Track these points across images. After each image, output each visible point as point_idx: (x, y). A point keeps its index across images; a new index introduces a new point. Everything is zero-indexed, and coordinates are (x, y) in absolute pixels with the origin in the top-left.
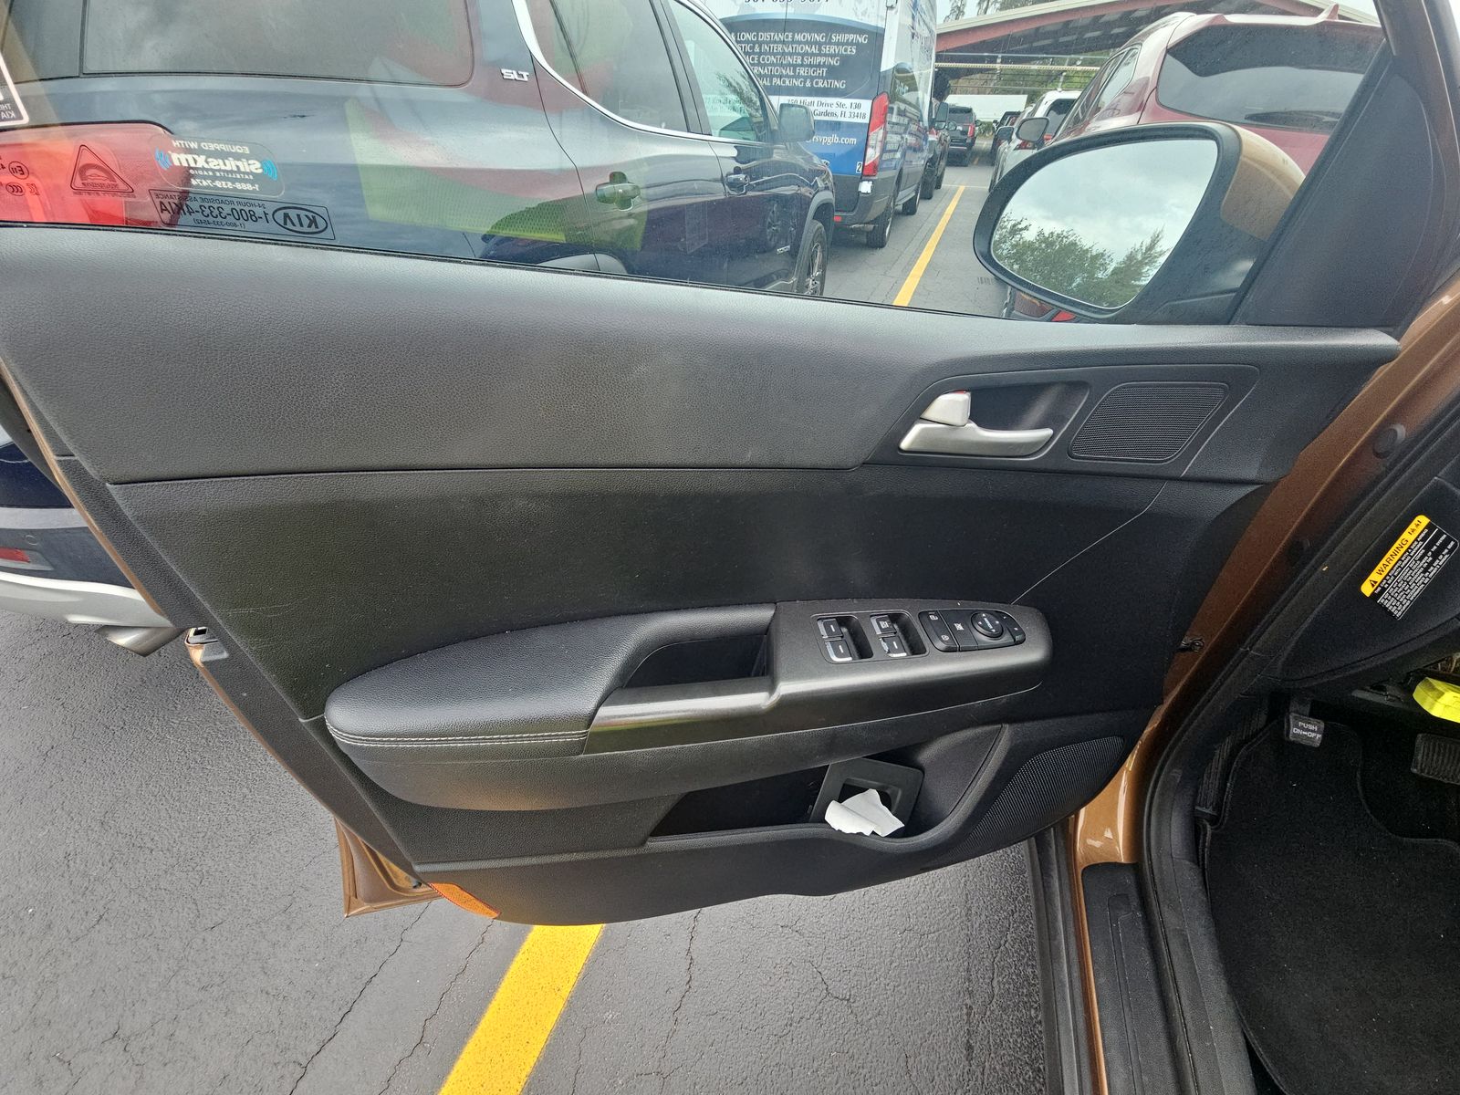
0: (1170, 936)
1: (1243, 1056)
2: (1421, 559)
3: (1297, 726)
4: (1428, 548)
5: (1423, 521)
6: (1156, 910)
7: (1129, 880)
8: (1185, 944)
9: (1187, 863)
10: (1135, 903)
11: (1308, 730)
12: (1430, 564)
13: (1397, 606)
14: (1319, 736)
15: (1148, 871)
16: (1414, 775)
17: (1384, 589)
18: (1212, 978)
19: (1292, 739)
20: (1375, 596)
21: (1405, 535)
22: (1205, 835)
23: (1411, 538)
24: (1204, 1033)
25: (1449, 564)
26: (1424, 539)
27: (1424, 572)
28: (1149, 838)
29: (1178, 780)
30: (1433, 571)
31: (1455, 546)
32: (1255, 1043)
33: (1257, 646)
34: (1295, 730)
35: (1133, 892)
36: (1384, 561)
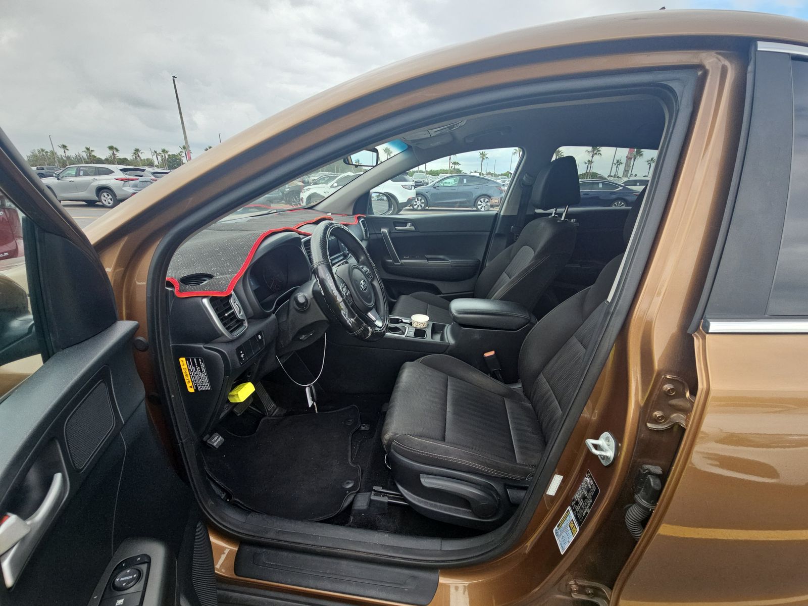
0: (277, 538)
1: (325, 526)
2: (196, 370)
3: (213, 443)
4: (194, 365)
5: (182, 360)
6: (266, 540)
7: (247, 549)
8: (284, 533)
9: (249, 516)
10: (259, 550)
11: (217, 440)
12: (201, 369)
13: (206, 386)
14: (221, 437)
15: (247, 537)
16: (240, 416)
17: (196, 386)
18: (296, 526)
19: (217, 447)
20: (196, 390)
21: (183, 367)
22: (239, 503)
23: (186, 366)
24: (316, 537)
25: (206, 365)
26: (190, 364)
27: (202, 372)
28: (233, 530)
29: (213, 503)
30: (204, 370)
31: (201, 359)
32: (320, 518)
33: (182, 437)
34: (215, 444)
35: (254, 549)
36: (186, 379)
